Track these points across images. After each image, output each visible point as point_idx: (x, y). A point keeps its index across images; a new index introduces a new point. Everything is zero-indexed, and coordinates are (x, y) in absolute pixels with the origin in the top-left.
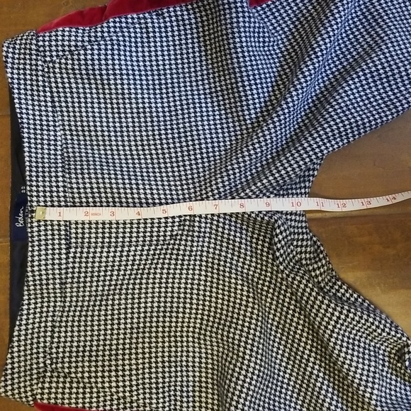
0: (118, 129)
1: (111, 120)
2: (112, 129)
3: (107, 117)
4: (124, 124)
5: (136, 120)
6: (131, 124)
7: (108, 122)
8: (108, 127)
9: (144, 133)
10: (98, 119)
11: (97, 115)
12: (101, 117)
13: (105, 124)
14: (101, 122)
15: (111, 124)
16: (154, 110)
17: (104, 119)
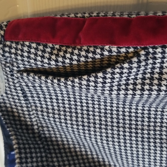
0: (86, 124)
1: (80, 115)
2: (80, 123)
3: (76, 113)
4: (92, 121)
5: (103, 119)
6: (97, 122)
7: (77, 117)
8: (77, 121)
9: (110, 131)
10: (68, 114)
11: (67, 110)
12: (70, 112)
13: (74, 119)
14: (71, 116)
15: (80, 119)
16: (121, 113)
17: (74, 114)
